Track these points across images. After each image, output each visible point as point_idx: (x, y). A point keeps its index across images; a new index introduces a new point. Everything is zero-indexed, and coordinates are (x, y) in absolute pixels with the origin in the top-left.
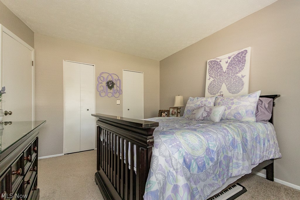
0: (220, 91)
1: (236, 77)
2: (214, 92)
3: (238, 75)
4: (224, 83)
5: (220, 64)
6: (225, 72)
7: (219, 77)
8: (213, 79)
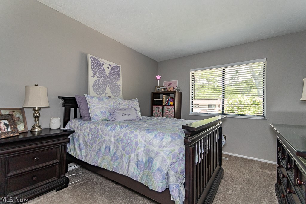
0: (105, 93)
1: (116, 83)
2: (100, 92)
3: (117, 82)
4: (108, 86)
5: (102, 66)
6: (108, 77)
7: (103, 79)
8: (98, 79)
